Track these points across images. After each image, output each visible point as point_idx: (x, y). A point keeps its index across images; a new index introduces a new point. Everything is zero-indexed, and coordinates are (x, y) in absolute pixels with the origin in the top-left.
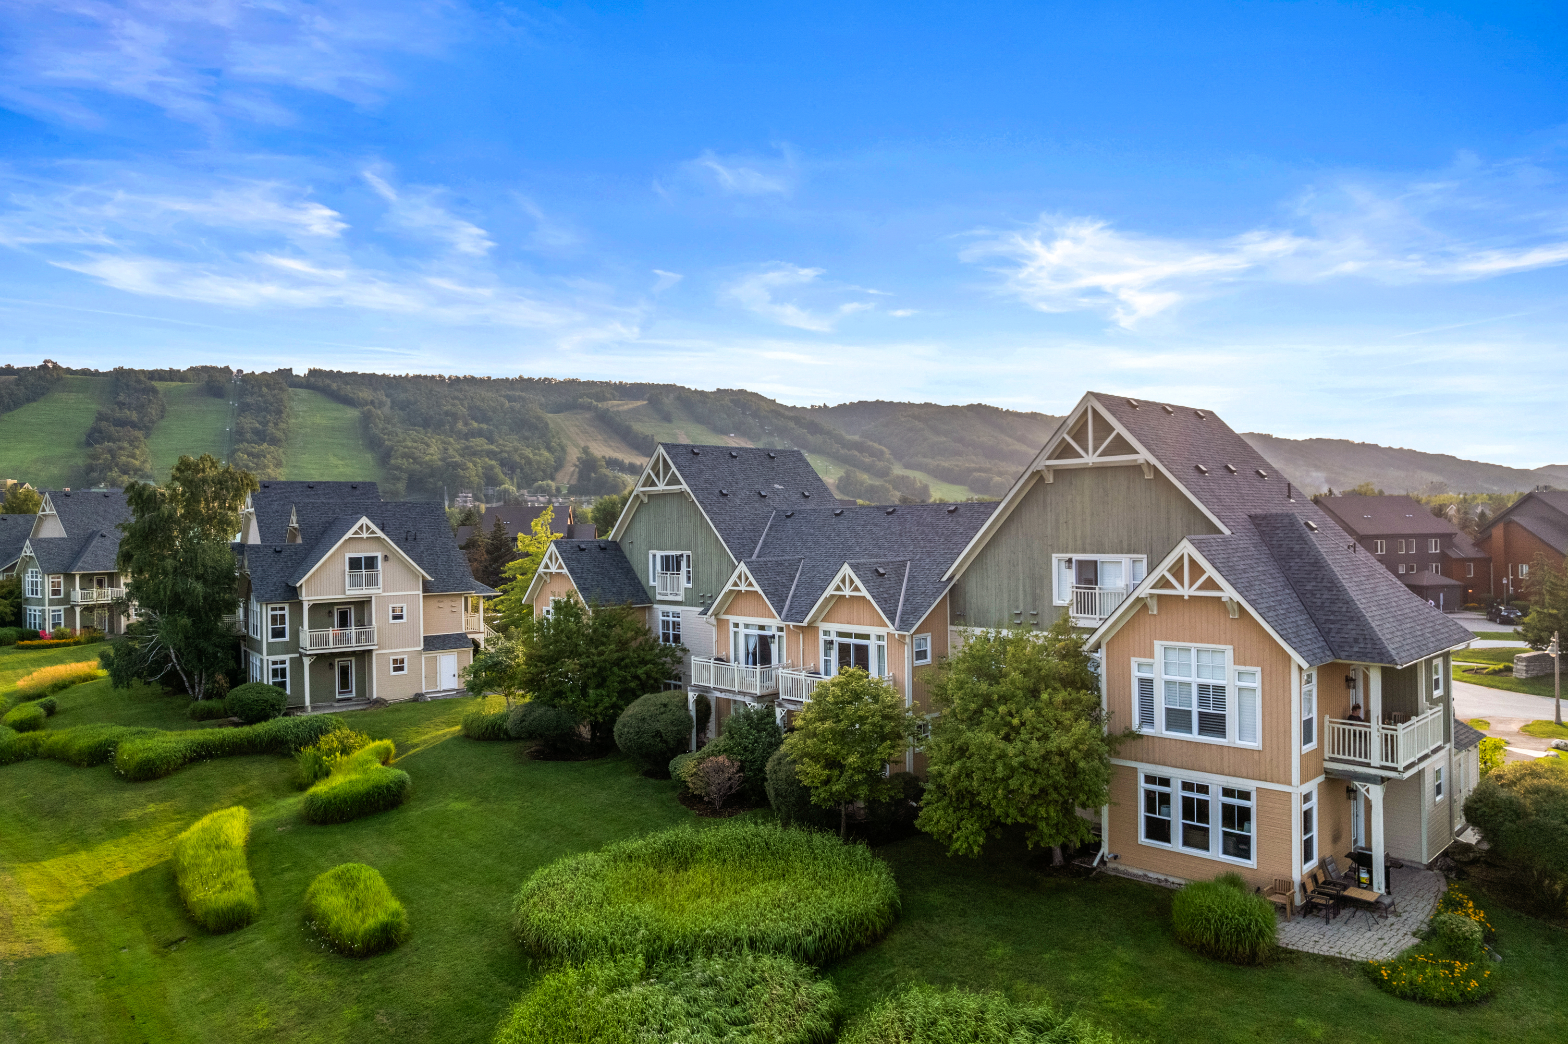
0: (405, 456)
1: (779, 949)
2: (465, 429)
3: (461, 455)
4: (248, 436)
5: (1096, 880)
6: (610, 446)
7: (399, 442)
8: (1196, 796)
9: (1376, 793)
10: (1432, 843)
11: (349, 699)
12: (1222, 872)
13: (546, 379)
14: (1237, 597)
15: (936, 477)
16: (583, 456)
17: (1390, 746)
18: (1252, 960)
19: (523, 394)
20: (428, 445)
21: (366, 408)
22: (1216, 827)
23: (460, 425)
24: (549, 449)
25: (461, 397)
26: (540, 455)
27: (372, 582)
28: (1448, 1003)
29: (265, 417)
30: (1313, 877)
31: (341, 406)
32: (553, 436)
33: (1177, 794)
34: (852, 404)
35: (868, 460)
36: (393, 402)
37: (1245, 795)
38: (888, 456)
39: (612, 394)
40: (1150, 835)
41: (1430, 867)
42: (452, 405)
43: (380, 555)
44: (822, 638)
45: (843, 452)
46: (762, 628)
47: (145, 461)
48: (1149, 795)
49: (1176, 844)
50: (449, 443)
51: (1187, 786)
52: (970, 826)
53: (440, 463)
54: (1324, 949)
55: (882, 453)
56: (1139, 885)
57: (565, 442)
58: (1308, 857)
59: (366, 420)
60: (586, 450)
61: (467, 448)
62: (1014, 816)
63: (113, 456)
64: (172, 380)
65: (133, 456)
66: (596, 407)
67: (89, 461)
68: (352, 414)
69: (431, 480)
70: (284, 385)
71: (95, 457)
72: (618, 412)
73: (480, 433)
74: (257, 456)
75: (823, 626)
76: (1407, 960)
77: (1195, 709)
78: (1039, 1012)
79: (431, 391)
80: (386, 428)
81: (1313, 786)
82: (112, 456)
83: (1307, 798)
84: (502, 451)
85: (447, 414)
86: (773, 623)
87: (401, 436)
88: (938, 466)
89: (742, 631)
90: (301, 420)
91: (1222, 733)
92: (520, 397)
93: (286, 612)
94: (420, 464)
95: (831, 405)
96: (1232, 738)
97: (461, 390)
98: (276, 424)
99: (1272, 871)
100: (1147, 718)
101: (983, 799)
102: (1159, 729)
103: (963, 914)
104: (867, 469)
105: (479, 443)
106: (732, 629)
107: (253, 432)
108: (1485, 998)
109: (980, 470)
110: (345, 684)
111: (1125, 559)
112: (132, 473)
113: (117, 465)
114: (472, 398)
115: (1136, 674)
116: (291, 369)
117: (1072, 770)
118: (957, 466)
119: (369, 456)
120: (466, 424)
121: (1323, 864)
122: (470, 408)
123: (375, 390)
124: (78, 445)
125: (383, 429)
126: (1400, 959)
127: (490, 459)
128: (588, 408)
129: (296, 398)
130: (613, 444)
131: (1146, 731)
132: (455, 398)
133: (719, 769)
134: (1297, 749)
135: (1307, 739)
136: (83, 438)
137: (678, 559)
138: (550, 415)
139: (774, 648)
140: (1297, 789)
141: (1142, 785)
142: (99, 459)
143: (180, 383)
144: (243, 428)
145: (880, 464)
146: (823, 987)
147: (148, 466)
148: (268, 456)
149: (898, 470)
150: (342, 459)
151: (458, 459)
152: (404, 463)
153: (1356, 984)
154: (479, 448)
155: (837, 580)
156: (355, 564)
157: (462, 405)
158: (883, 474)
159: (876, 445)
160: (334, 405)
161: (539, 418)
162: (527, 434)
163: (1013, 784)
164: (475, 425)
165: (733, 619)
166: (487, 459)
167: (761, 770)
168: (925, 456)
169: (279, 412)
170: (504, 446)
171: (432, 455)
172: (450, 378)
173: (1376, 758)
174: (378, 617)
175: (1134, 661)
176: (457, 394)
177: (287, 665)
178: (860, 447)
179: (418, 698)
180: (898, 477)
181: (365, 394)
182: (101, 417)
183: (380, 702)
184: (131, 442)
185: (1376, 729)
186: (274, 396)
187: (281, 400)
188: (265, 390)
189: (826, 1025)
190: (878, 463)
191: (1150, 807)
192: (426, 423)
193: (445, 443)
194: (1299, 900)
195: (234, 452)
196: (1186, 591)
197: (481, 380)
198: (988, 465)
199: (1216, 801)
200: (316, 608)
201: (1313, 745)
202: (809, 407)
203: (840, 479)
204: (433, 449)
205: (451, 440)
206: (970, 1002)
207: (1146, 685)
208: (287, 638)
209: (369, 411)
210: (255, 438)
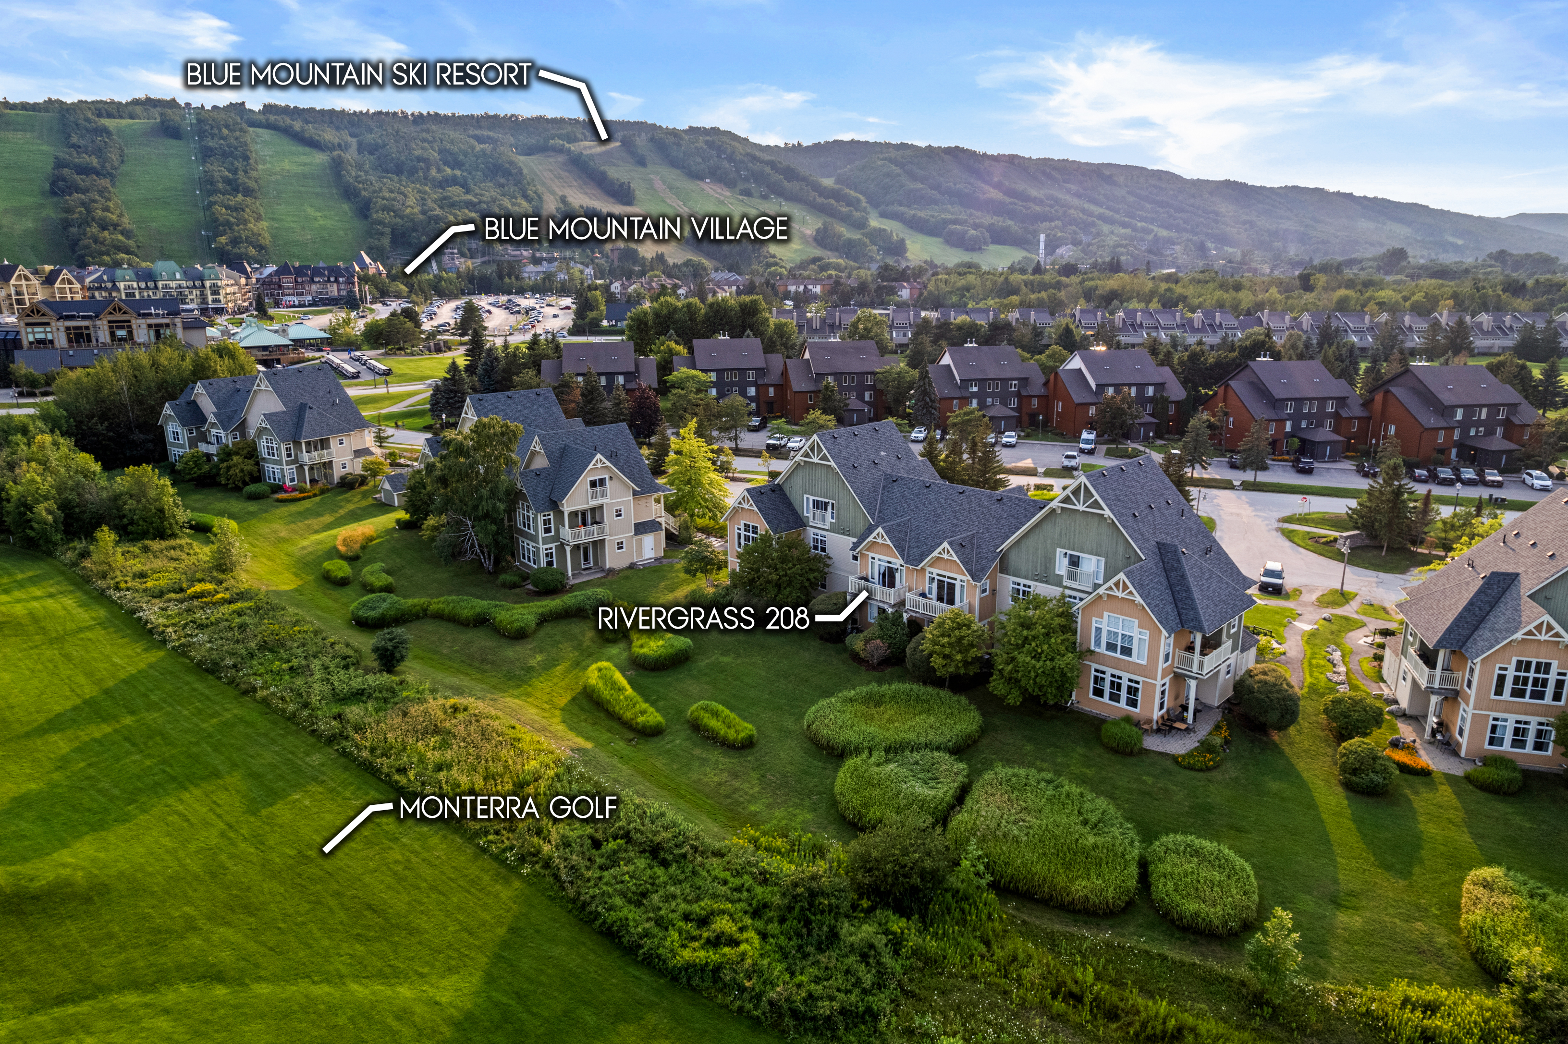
0: (385, 209)
1: (938, 748)
2: (439, 176)
3: (441, 207)
4: (220, 185)
5: (1069, 713)
6: (586, 194)
7: (375, 191)
8: (1116, 680)
9: (1193, 684)
10: (1220, 696)
11: (590, 568)
12: (1123, 714)
13: (512, 115)
14: (1142, 602)
15: (911, 228)
16: (561, 206)
17: (1201, 665)
18: (1131, 754)
19: (491, 134)
20: (405, 196)
21: (335, 153)
22: (1124, 694)
23: (433, 172)
24: (525, 197)
25: (431, 139)
26: (519, 205)
27: (604, 494)
28: (1200, 770)
29: (232, 164)
30: (1162, 717)
31: (307, 149)
32: (529, 184)
33: (1108, 679)
34: (827, 143)
35: (845, 209)
36: (360, 145)
37: (1138, 683)
38: (864, 204)
39: (583, 134)
40: (1094, 694)
41: (1218, 707)
42: (422, 148)
43: (607, 477)
44: (928, 575)
45: (820, 200)
46: (889, 562)
47: (121, 215)
48: (1096, 677)
49: (1106, 699)
50: (425, 192)
51: (1113, 676)
52: (1016, 693)
53: (421, 217)
54: (1161, 749)
55: (858, 201)
56: (1088, 716)
57: (541, 189)
58: (1161, 707)
59: (337, 166)
60: (563, 199)
61: (445, 198)
62: (1037, 692)
63: (89, 211)
64: (121, 117)
65: (106, 209)
66: (569, 150)
67: (64, 215)
68: (320, 158)
69: (414, 234)
70: (244, 126)
71: (69, 210)
72: (592, 155)
73: (453, 181)
74: (236, 209)
75: (929, 569)
76: (1190, 754)
77: (1119, 644)
78: (1049, 776)
79: (397, 132)
80: (360, 176)
81: (1167, 680)
82: (86, 209)
83: (1164, 685)
84: (480, 202)
85: (419, 159)
86: (897, 562)
87: (377, 186)
88: (914, 216)
89: (877, 562)
90: (268, 166)
91: (1130, 655)
92: (489, 137)
93: (552, 517)
94: (402, 217)
95: (806, 143)
96: (1134, 658)
97: (427, 131)
98: (246, 172)
99: (1146, 714)
100: (1098, 643)
101: (1023, 684)
102: (1102, 649)
103: (1011, 730)
104: (845, 219)
105: (455, 191)
106: (870, 560)
107: (224, 182)
108: (1215, 767)
109: (955, 222)
110: (586, 559)
111: (1094, 558)
112: (111, 228)
113: (93, 219)
114: (441, 141)
115: (1094, 625)
116: (243, 103)
117: (1063, 674)
118: (933, 216)
119: (346, 207)
120: (439, 170)
121: (1168, 711)
122: (440, 152)
123: (338, 129)
124: (43, 193)
125: (357, 177)
126: (1187, 754)
127: (470, 211)
128: (560, 150)
129: (258, 140)
130: (588, 191)
131: (1097, 650)
132: (424, 140)
133: (877, 648)
134: (1161, 665)
135: (1167, 660)
136: (47, 186)
137: (826, 504)
138: (522, 158)
139: (897, 575)
140: (1159, 682)
141: (1093, 673)
142: (74, 213)
143: (131, 121)
144: (213, 177)
145: (857, 214)
146: (962, 765)
147: (126, 220)
148: (247, 210)
149: (875, 222)
150: (320, 210)
151: (438, 212)
152: (386, 217)
153: (1169, 764)
154: (457, 199)
155: (940, 549)
156: (593, 484)
157: (432, 148)
158: (860, 225)
159: (852, 192)
160: (301, 149)
161: (511, 163)
162: (502, 181)
163: (1038, 680)
164: (449, 171)
165: (871, 554)
166: (467, 211)
167: (904, 651)
168: (901, 205)
169: (246, 158)
170: (482, 195)
171: (412, 208)
172: (413, 114)
173: (1195, 669)
174: (608, 516)
175: (1094, 619)
176: (424, 135)
177: (554, 550)
178: (836, 195)
179: (632, 566)
180: (875, 229)
181: (329, 135)
182: (60, 164)
183: (611, 571)
184: (101, 193)
185: (1197, 656)
186: (236, 139)
187: (246, 144)
188: (225, 131)
189: (966, 780)
190: (854, 213)
191: (1096, 682)
192: (399, 170)
193: (420, 191)
194: (1155, 727)
195: (211, 204)
196: (1120, 594)
197: (446, 117)
198: (963, 217)
199: (1125, 683)
200: (574, 514)
201: (1169, 662)
202: (783, 146)
203: (818, 231)
204: (411, 201)
205: (427, 188)
206: (1022, 772)
207: (1099, 630)
208: (553, 533)
209: (339, 156)
210: (228, 188)
